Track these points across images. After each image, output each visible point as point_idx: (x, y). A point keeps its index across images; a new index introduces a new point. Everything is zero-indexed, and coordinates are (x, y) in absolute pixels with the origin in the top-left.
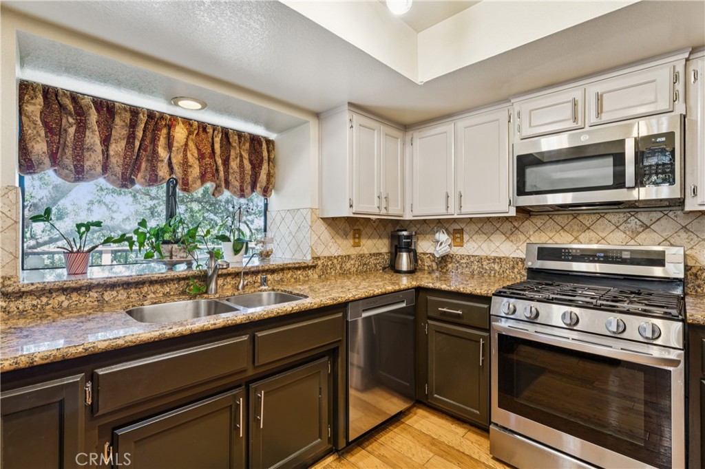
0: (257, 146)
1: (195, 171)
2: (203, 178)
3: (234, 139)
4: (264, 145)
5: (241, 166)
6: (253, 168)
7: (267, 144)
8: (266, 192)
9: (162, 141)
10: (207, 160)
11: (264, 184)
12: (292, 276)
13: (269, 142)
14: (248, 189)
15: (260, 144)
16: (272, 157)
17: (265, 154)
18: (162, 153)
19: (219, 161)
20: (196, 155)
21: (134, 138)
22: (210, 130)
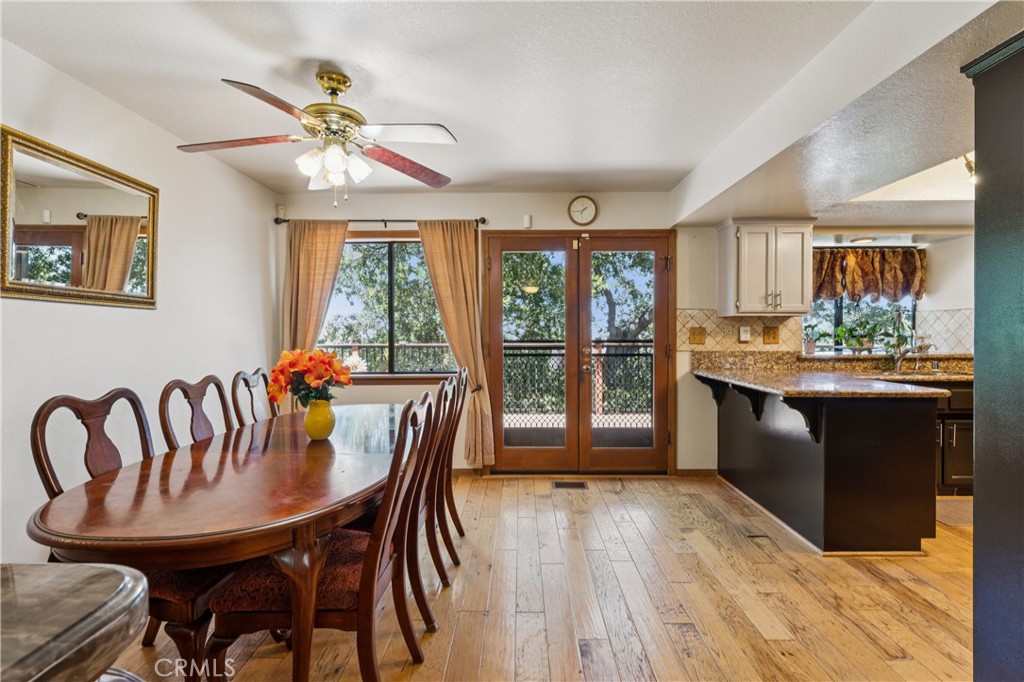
0: (909, 257)
1: (860, 285)
2: (867, 290)
3: (889, 256)
4: (917, 256)
5: (895, 277)
6: (905, 275)
7: (920, 254)
8: (918, 295)
9: (837, 269)
10: (871, 277)
11: (917, 288)
12: (957, 366)
13: (922, 252)
14: (899, 292)
15: (912, 254)
16: (925, 264)
17: (918, 263)
18: (839, 276)
19: (879, 276)
20: (860, 273)
21: (822, 270)
22: (870, 253)
